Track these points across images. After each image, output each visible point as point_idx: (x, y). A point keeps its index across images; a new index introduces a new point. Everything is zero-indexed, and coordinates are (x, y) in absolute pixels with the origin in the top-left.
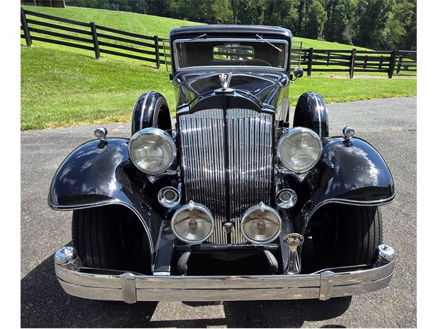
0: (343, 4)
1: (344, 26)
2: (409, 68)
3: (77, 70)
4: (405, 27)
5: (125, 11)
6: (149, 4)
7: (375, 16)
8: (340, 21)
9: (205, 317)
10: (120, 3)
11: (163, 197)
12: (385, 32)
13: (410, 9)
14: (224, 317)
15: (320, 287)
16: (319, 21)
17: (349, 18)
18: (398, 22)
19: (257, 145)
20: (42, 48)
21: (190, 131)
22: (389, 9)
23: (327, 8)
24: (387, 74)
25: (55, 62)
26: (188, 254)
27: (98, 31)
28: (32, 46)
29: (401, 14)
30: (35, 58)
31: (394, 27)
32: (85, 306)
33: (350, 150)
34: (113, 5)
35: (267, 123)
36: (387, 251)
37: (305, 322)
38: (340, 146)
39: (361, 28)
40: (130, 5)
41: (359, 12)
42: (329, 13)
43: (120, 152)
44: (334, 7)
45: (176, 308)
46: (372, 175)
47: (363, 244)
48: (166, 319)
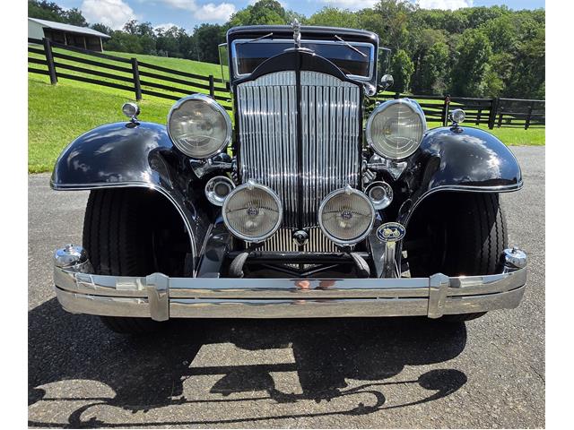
0: (432, 53)
1: (434, 78)
2: (512, 121)
3: (112, 112)
4: (504, 80)
5: (175, 57)
6: (204, 51)
7: (469, 68)
8: (429, 72)
9: (267, 362)
10: (169, 50)
11: (212, 190)
12: (482, 86)
13: (509, 61)
14: (294, 362)
15: (428, 298)
16: (405, 73)
17: (439, 70)
18: (495, 74)
19: (339, 133)
20: (71, 88)
21: (252, 113)
22: (485, 61)
23: (414, 58)
24: (487, 125)
25: (85, 103)
26: (245, 255)
27: (141, 68)
28: (57, 84)
29: (498, 66)
30: (60, 97)
31: (492, 80)
32: (97, 351)
33: (460, 138)
34: (161, 51)
35: (352, 106)
36: (515, 254)
37: (406, 366)
38: (446, 135)
39: (453, 81)
40: (181, 51)
41: (451, 63)
42: (416, 64)
43: (157, 140)
44: (422, 58)
45: (226, 353)
46: (491, 166)
47: (482, 252)
48: (212, 365)
